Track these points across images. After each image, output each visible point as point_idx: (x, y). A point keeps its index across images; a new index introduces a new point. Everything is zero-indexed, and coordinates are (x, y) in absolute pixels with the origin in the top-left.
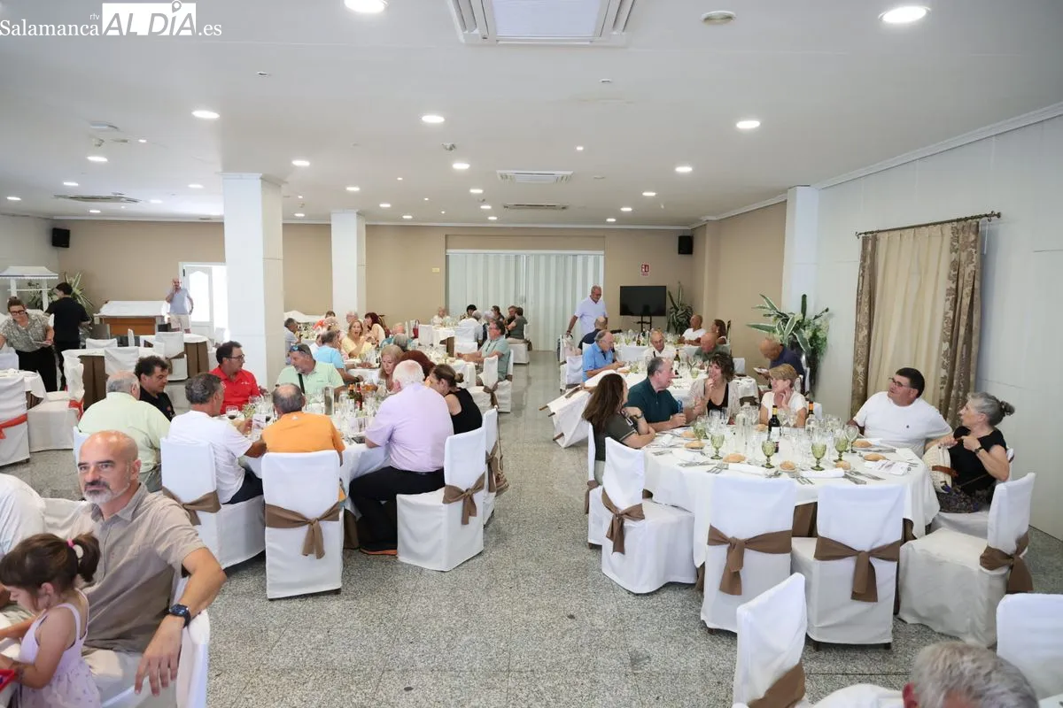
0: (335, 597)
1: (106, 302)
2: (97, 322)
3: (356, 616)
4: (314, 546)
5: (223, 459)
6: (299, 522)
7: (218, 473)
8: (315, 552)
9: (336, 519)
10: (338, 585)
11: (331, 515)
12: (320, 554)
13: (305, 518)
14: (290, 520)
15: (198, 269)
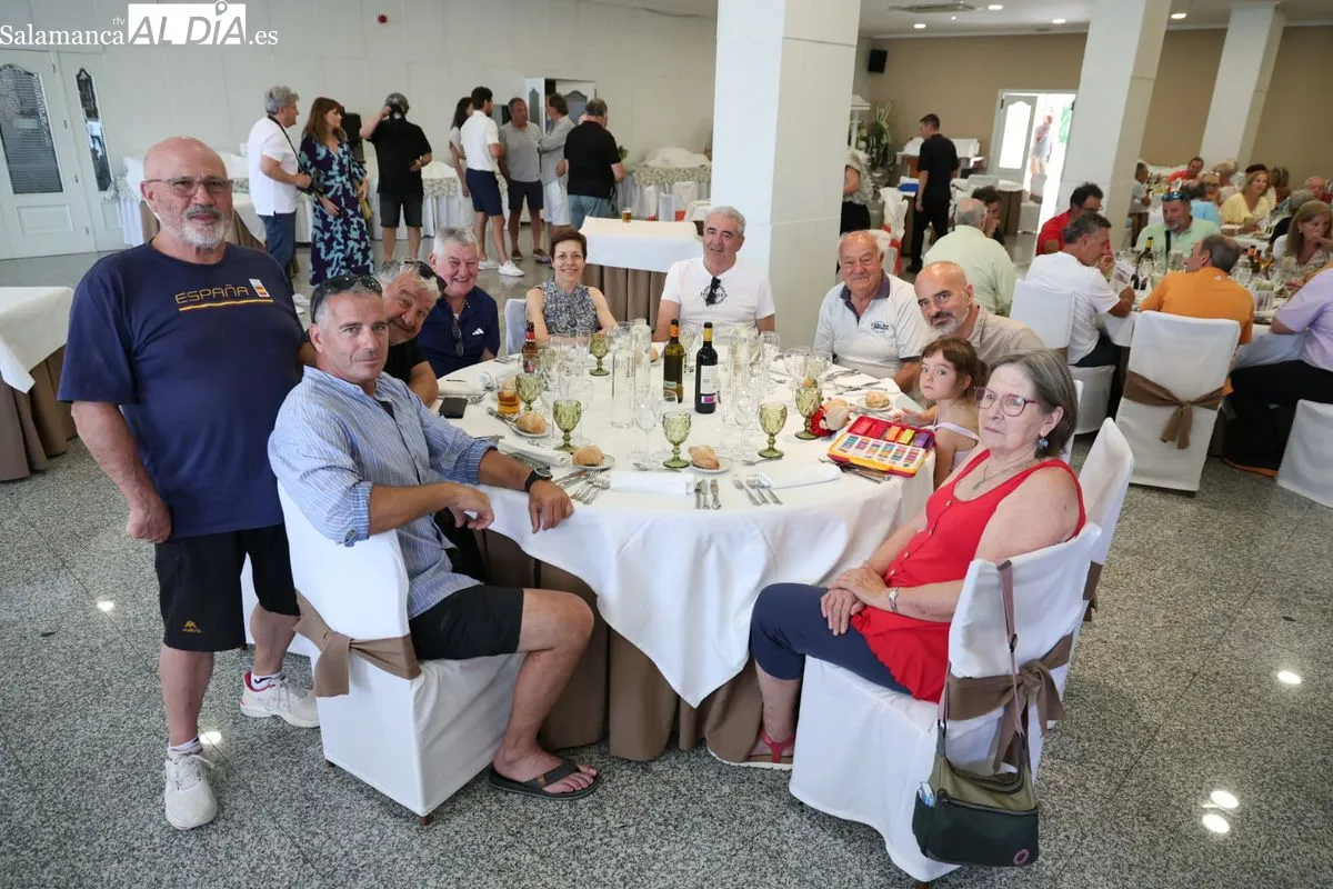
0: (1188, 500)
1: (911, 139)
2: (899, 161)
3: (1216, 525)
4: (1177, 434)
5: (1083, 315)
6: (1163, 399)
7: (1074, 329)
8: (1177, 441)
9: (1213, 407)
10: (1194, 487)
11: (1207, 401)
12: (1183, 444)
13: (1174, 398)
14: (1154, 395)
15: (1020, 99)
